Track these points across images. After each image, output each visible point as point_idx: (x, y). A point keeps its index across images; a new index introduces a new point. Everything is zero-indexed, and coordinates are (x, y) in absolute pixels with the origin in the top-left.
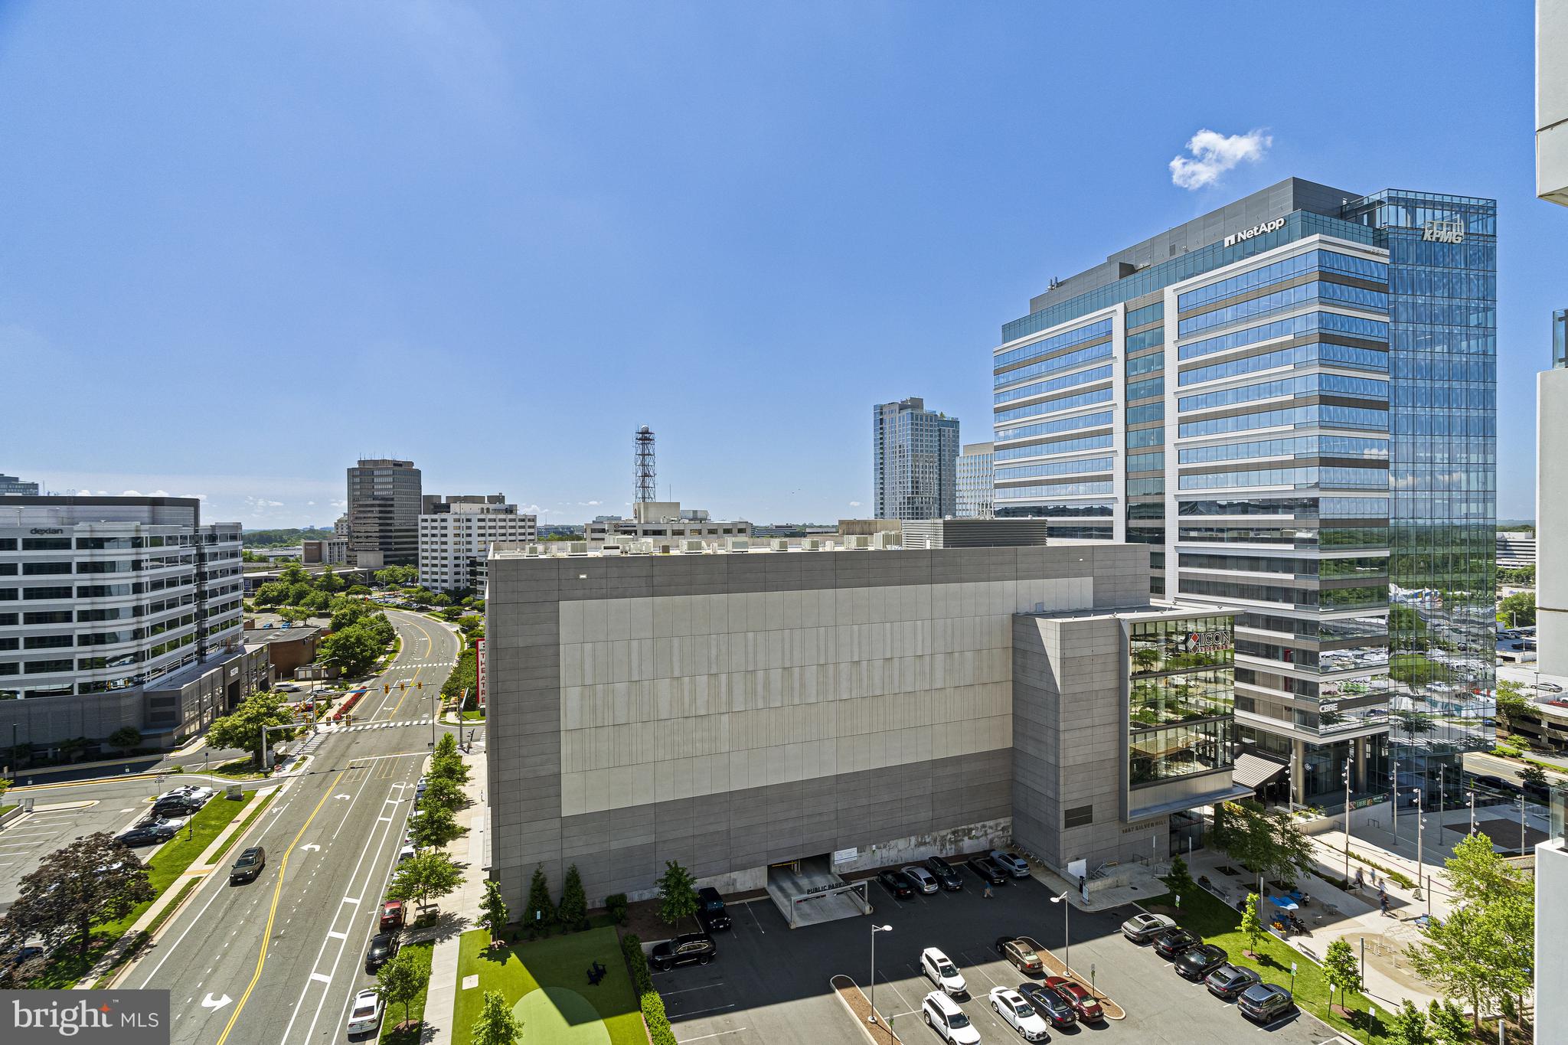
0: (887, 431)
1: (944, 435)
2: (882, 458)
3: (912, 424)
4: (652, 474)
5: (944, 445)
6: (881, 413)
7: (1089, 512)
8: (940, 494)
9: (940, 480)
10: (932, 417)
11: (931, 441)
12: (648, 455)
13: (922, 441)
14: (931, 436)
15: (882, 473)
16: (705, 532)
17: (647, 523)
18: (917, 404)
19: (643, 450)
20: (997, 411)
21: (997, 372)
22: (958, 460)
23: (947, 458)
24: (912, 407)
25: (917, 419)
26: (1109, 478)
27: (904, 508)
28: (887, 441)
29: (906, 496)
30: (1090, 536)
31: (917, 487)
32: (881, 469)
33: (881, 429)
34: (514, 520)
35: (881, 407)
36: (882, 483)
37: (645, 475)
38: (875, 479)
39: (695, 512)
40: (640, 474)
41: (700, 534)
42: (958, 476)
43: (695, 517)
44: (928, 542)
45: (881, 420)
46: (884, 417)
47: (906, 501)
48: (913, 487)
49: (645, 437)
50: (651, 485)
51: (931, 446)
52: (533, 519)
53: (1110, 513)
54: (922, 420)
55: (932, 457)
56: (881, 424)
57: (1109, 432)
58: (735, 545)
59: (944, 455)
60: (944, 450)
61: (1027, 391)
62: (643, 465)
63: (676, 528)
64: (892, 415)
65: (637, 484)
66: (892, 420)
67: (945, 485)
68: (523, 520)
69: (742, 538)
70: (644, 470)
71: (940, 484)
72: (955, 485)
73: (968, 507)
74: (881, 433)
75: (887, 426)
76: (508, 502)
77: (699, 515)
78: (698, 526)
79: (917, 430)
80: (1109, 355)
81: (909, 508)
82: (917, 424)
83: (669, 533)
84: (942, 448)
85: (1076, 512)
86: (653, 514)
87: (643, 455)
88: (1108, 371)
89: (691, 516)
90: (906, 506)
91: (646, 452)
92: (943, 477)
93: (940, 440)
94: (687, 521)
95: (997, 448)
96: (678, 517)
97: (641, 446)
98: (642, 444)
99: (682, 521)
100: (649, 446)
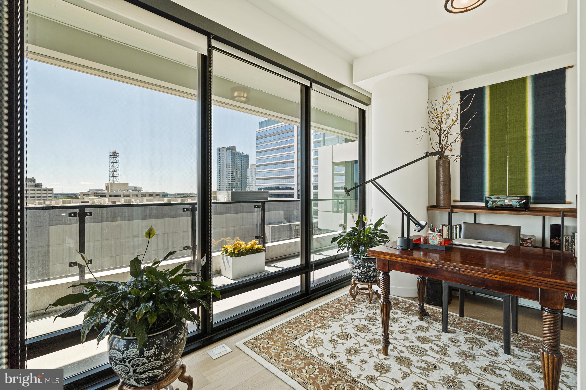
0: (221, 158)
1: (243, 161)
2: (220, 168)
3: (231, 156)
4: (117, 171)
5: (243, 164)
6: (220, 151)
7: (286, 189)
8: (242, 182)
9: (242, 177)
10: (239, 154)
11: (238, 162)
12: (116, 163)
13: (235, 162)
14: (239, 160)
15: (220, 174)
16: (140, 196)
17: (112, 192)
18: (233, 148)
19: (113, 160)
20: (257, 152)
21: (257, 139)
22: (248, 169)
23: (244, 169)
24: (231, 149)
25: (233, 154)
26: (293, 177)
27: (228, 187)
28: (221, 162)
29: (229, 183)
30: (287, 197)
31: (233, 179)
32: (219, 172)
33: (220, 157)
34: (40, 190)
35: (220, 149)
36: (219, 178)
37: (114, 171)
38: (217, 176)
39: (135, 187)
40: (111, 171)
41: (138, 196)
42: (248, 175)
43: (136, 189)
44: (226, 199)
45: (220, 153)
46: (221, 152)
47: (229, 184)
48: (231, 179)
49: (114, 155)
50: (117, 175)
51: (239, 164)
52: (52, 190)
53: (293, 189)
54: (235, 154)
55: (239, 168)
56: (220, 155)
57: (293, 162)
58: (147, 200)
59: (243, 168)
60: (243, 166)
61: (267, 146)
62: (113, 167)
63: (125, 194)
64: (224, 152)
65: (110, 175)
66: (224, 154)
67: (243, 179)
68: (46, 190)
69: (151, 198)
70: (113, 169)
71: (242, 179)
72: (247, 179)
73: (252, 187)
74: (219, 159)
75: (221, 156)
76: (37, 182)
77: (137, 189)
78: (136, 193)
79: (233, 158)
80: (293, 136)
81: (230, 187)
82: (233, 156)
83: (122, 196)
84: (243, 165)
85: (283, 189)
86: (115, 188)
87: (113, 163)
88: (292, 141)
89: (134, 189)
90: (229, 186)
91: (115, 161)
92: (243, 176)
93: (242, 162)
94: (131, 191)
95: (257, 166)
96: (127, 189)
97: (112, 159)
98: (113, 158)
99: (129, 191)
100: (116, 159)
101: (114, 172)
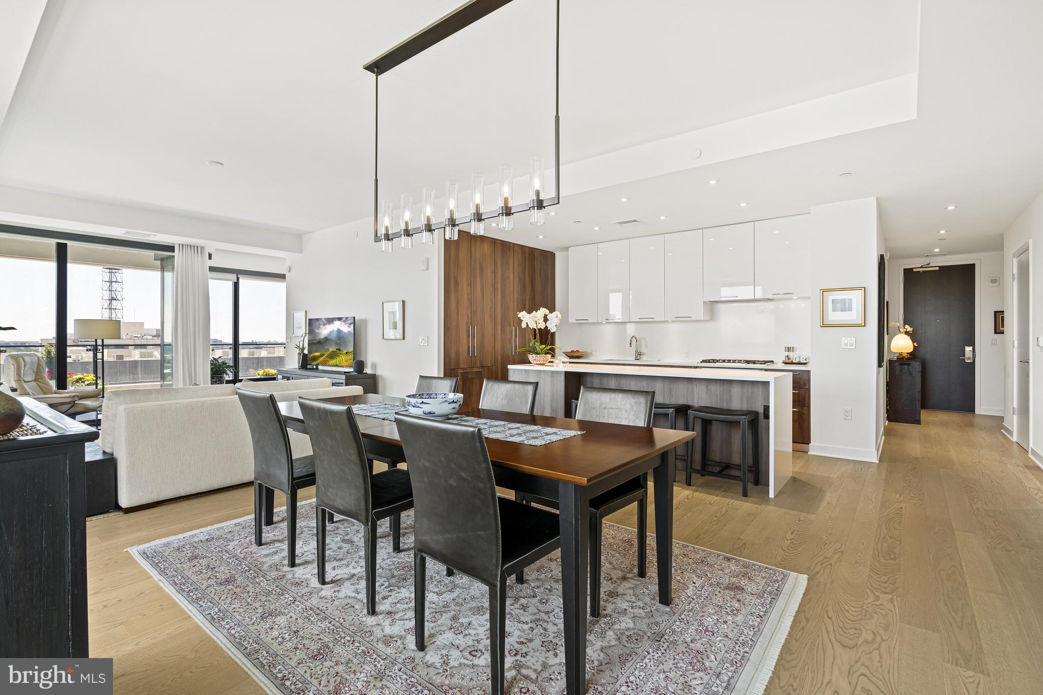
4: (119, 297)
12: (116, 282)
19: (111, 277)
40: (106, 297)
50: (119, 307)
62: (111, 290)
63: (138, 342)
65: (103, 306)
70: (111, 294)
83: (132, 346)
87: (111, 282)
89: (154, 334)
94: (151, 337)
96: (141, 334)
97: (108, 274)
98: (109, 272)
99: (145, 337)
100: (117, 275)
101: (112, 300)
